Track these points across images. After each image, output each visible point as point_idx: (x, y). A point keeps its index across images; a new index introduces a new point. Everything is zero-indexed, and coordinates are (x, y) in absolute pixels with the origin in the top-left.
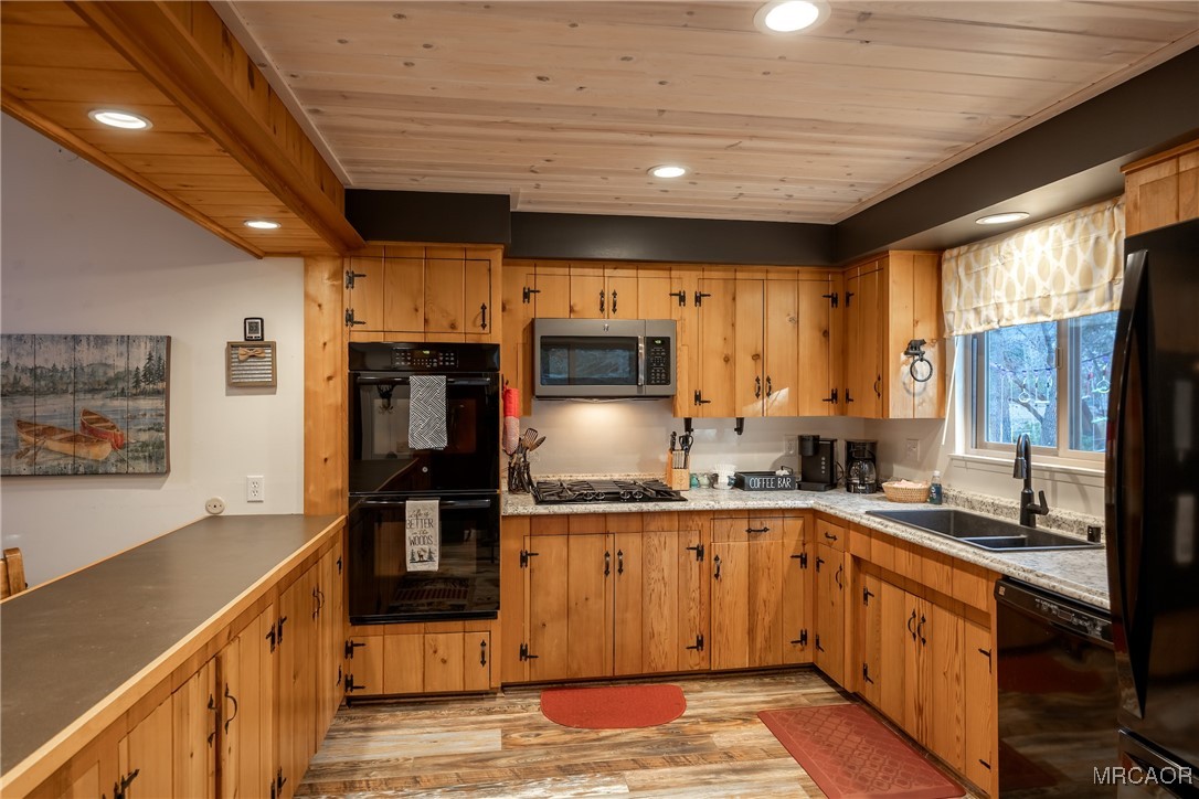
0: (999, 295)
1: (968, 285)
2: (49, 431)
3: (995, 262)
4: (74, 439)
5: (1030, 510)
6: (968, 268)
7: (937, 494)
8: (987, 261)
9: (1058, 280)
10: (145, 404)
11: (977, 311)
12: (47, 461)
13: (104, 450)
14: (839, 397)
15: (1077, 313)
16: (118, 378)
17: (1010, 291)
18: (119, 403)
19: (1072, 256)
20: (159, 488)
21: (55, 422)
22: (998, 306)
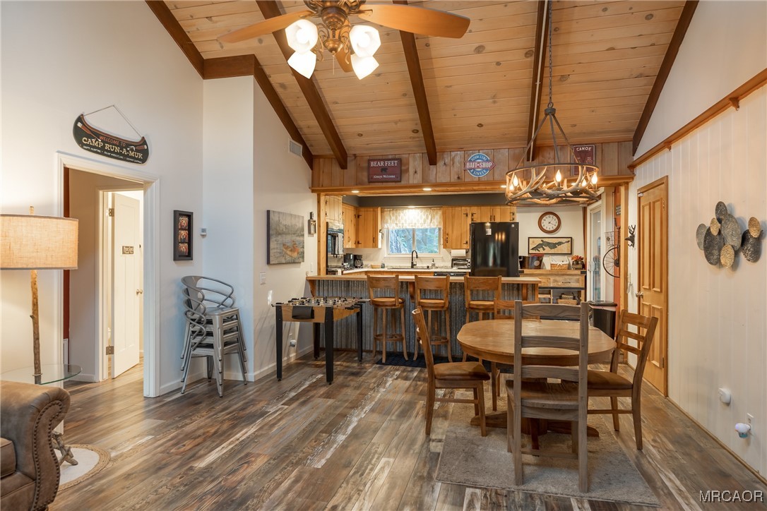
0: (403, 221)
1: (393, 218)
2: (287, 248)
3: (401, 214)
4: (291, 251)
5: (413, 266)
6: (393, 214)
7: (383, 266)
8: (399, 213)
9: (418, 221)
10: (301, 238)
11: (396, 224)
12: (288, 259)
13: (295, 255)
14: (358, 243)
15: (423, 227)
16: (298, 230)
17: (405, 221)
18: (298, 238)
19: (421, 218)
20: (299, 267)
21: (288, 244)
22: (403, 224)
